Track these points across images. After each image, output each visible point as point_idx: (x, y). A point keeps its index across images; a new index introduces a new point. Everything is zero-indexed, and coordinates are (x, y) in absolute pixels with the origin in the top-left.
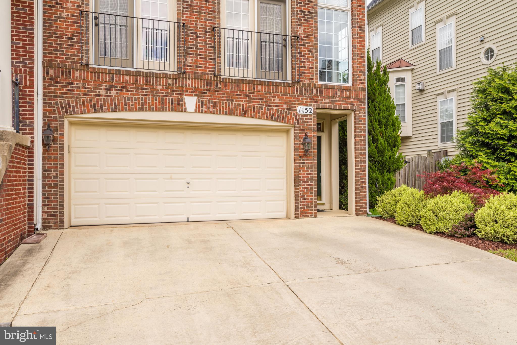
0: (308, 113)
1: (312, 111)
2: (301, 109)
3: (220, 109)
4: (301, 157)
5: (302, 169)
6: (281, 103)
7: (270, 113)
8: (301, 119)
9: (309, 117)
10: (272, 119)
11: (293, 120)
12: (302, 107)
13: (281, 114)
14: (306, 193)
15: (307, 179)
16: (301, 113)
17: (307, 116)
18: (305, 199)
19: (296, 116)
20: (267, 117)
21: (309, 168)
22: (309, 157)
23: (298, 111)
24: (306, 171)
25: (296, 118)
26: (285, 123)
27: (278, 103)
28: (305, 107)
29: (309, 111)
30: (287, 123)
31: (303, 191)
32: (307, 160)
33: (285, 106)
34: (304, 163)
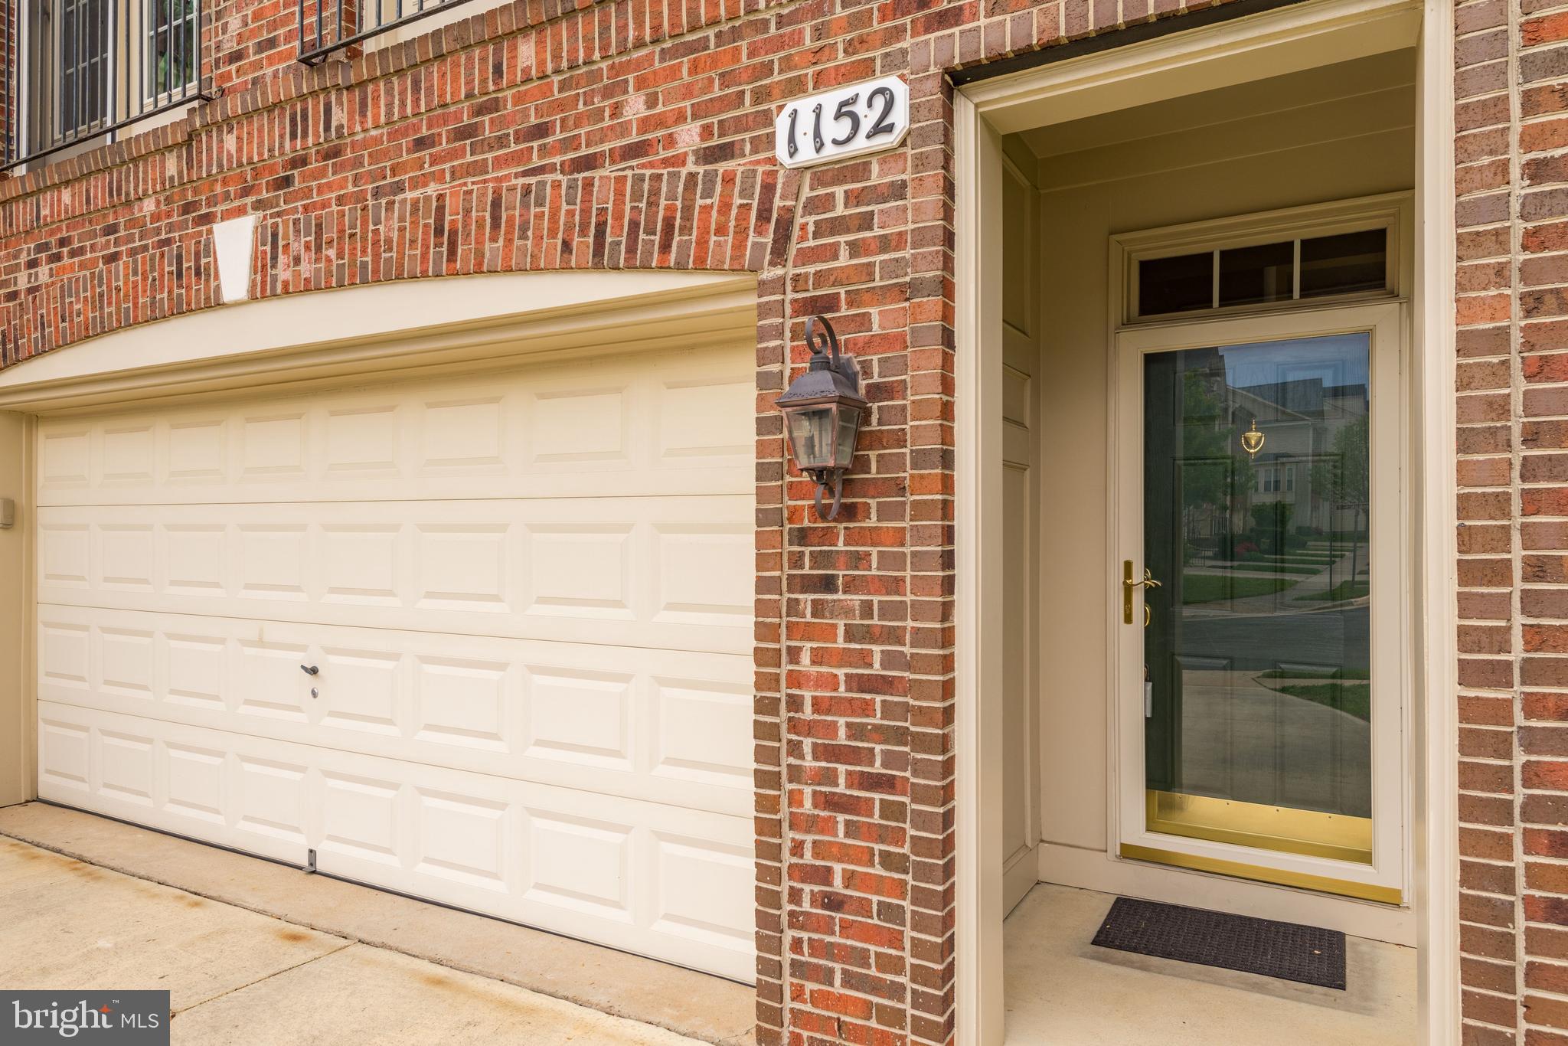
0: (861, 144)
1: (900, 117)
2: (805, 124)
3: (340, 256)
4: (802, 536)
5: (807, 632)
6: (660, 122)
7: (585, 212)
8: (812, 206)
9: (877, 177)
10: (600, 260)
11: (741, 232)
12: (804, 106)
13: (652, 204)
14: (844, 854)
15: (855, 731)
16: (807, 153)
17: (856, 168)
18: (834, 903)
19: (769, 189)
20: (567, 246)
21: (869, 635)
22: (872, 536)
23: (781, 151)
24: (844, 658)
25: (764, 215)
26: (681, 267)
27: (645, 124)
28: (831, 99)
29: (868, 120)
30: (700, 267)
31: (811, 824)
32: (858, 560)
33: (689, 137)
34: (828, 584)
